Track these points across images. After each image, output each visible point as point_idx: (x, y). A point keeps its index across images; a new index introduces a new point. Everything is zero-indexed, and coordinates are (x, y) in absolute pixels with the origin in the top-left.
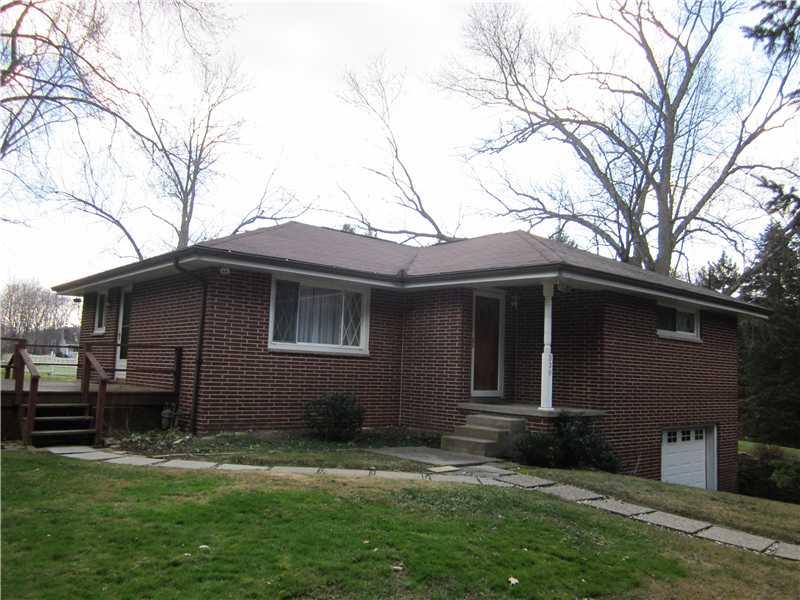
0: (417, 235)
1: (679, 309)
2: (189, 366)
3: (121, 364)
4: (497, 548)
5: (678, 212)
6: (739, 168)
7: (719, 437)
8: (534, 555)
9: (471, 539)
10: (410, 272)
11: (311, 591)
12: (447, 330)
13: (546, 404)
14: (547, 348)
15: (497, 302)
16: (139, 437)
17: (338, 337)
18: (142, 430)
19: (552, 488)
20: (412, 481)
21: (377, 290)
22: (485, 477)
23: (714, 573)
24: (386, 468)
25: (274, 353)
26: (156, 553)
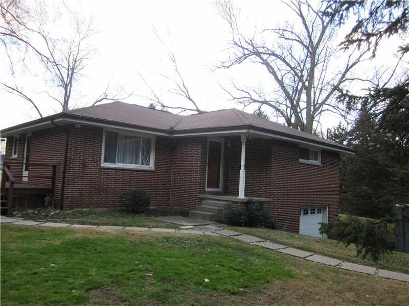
0: (186, 110)
1: (311, 149)
2: (60, 174)
3: (26, 173)
4: (203, 265)
5: (317, 101)
6: (347, 79)
7: (329, 212)
8: (220, 269)
9: (191, 261)
10: (176, 129)
11: (103, 286)
12: (194, 158)
13: (242, 195)
14: (243, 168)
15: (220, 144)
16: (32, 211)
17: (138, 160)
18: (34, 208)
19: (240, 236)
20: (168, 233)
21: (159, 137)
22: (207, 231)
23: (307, 276)
24: (157, 227)
25: (104, 168)
26: (26, 268)
